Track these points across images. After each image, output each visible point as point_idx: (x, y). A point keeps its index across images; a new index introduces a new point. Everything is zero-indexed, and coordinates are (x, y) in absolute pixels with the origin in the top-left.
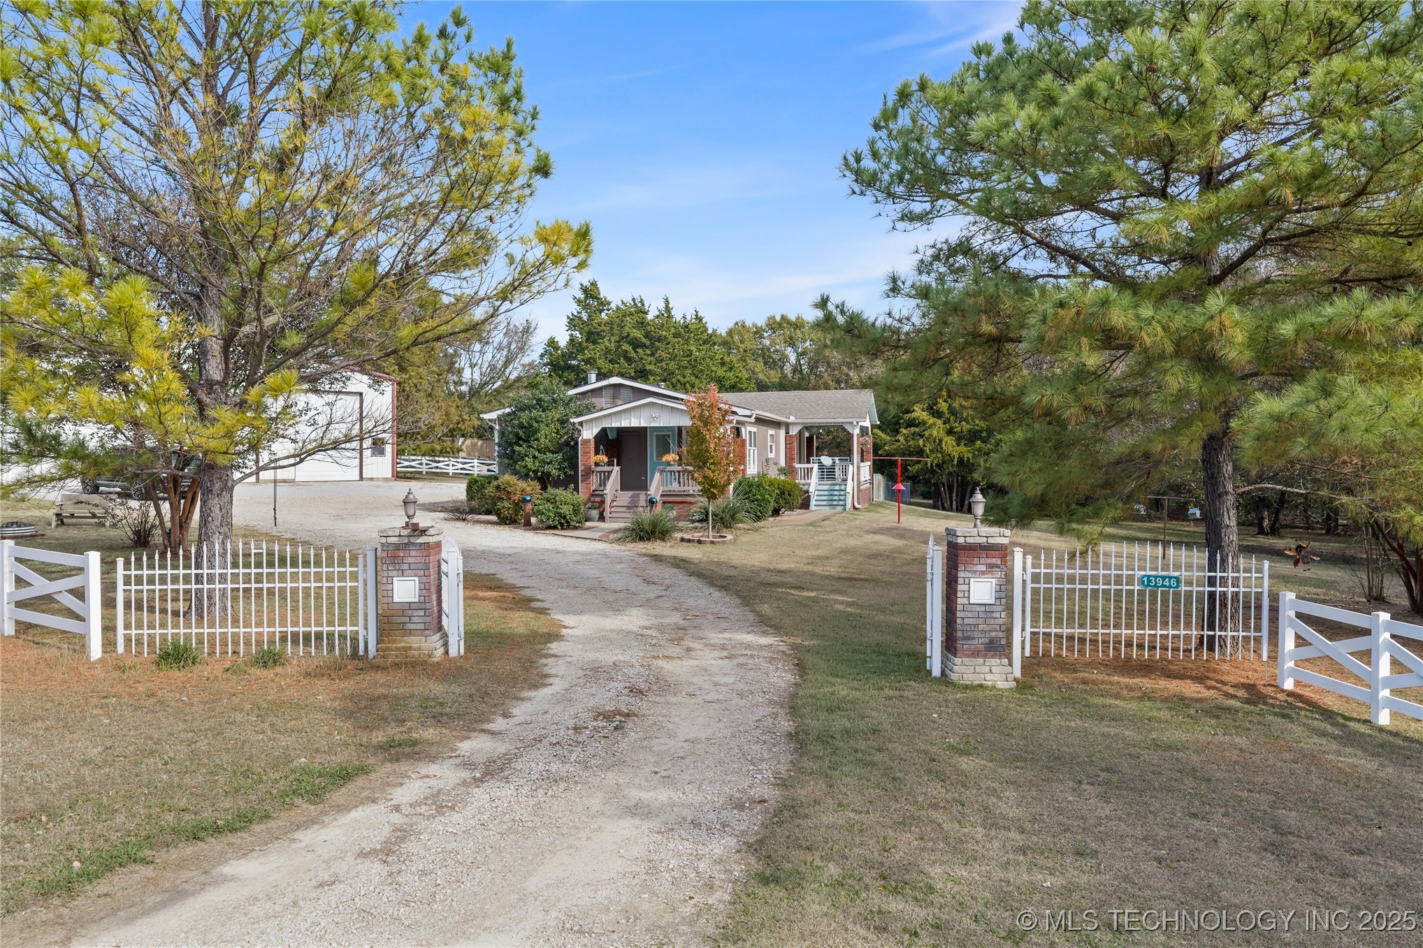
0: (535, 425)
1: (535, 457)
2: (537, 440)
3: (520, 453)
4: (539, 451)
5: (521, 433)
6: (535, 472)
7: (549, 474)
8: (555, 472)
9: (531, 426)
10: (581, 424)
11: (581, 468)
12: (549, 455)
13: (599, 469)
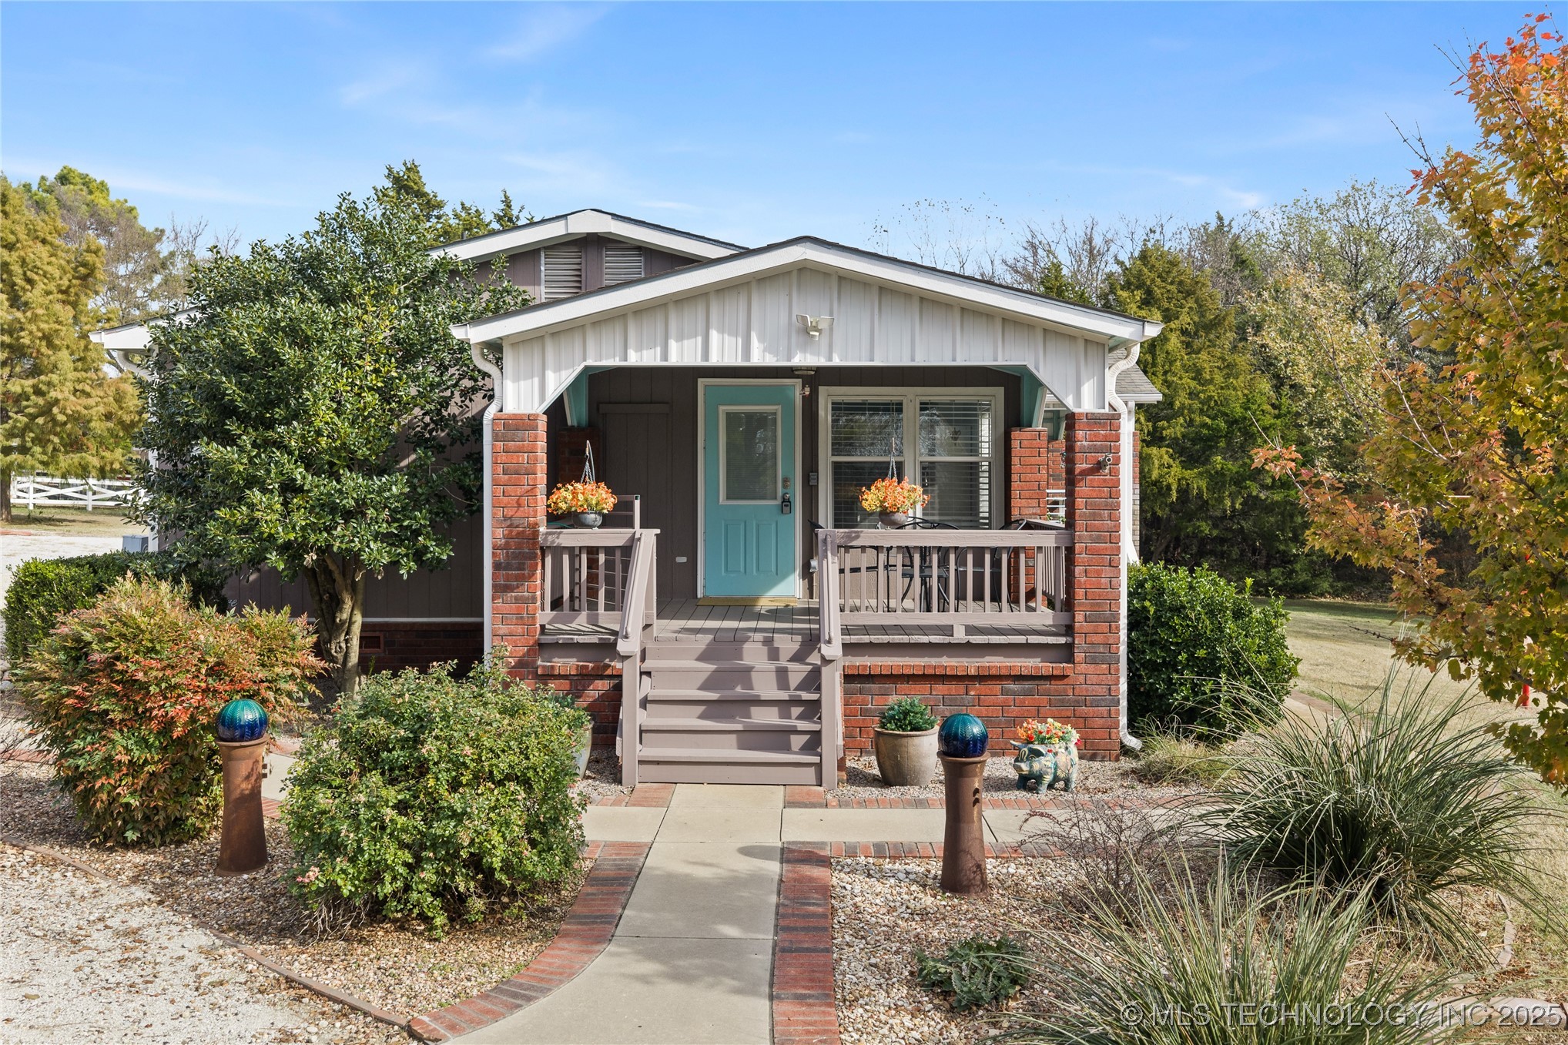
0: (290, 354)
1: (290, 488)
2: (300, 414)
3: (225, 473)
4: (308, 462)
5: (230, 387)
6: (292, 551)
7: (350, 560)
8: (377, 554)
9: (272, 358)
10: (495, 348)
11: (491, 535)
12: (353, 481)
13: (570, 538)
